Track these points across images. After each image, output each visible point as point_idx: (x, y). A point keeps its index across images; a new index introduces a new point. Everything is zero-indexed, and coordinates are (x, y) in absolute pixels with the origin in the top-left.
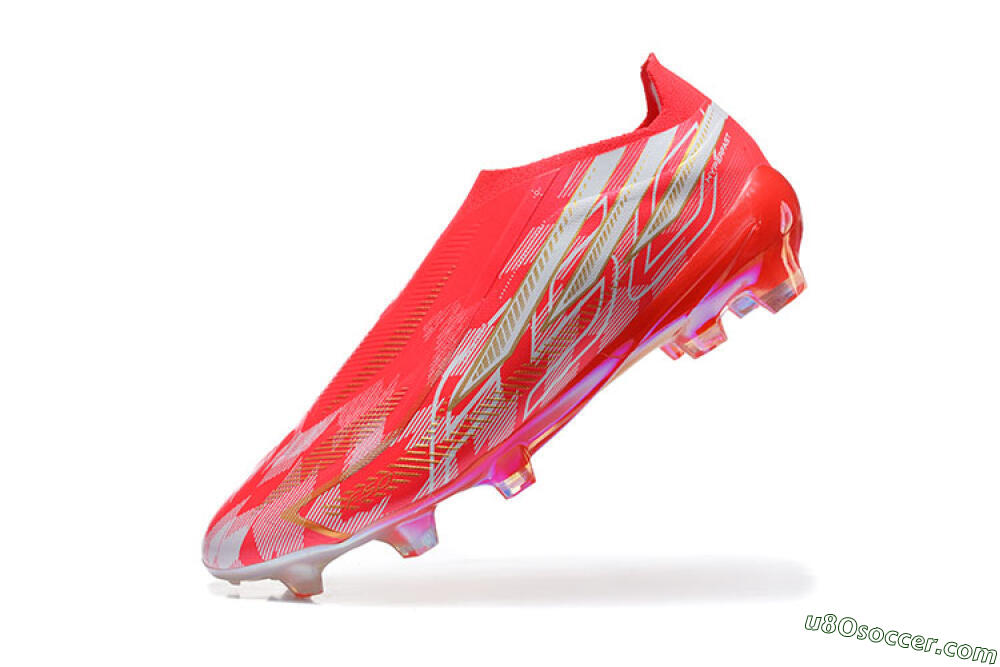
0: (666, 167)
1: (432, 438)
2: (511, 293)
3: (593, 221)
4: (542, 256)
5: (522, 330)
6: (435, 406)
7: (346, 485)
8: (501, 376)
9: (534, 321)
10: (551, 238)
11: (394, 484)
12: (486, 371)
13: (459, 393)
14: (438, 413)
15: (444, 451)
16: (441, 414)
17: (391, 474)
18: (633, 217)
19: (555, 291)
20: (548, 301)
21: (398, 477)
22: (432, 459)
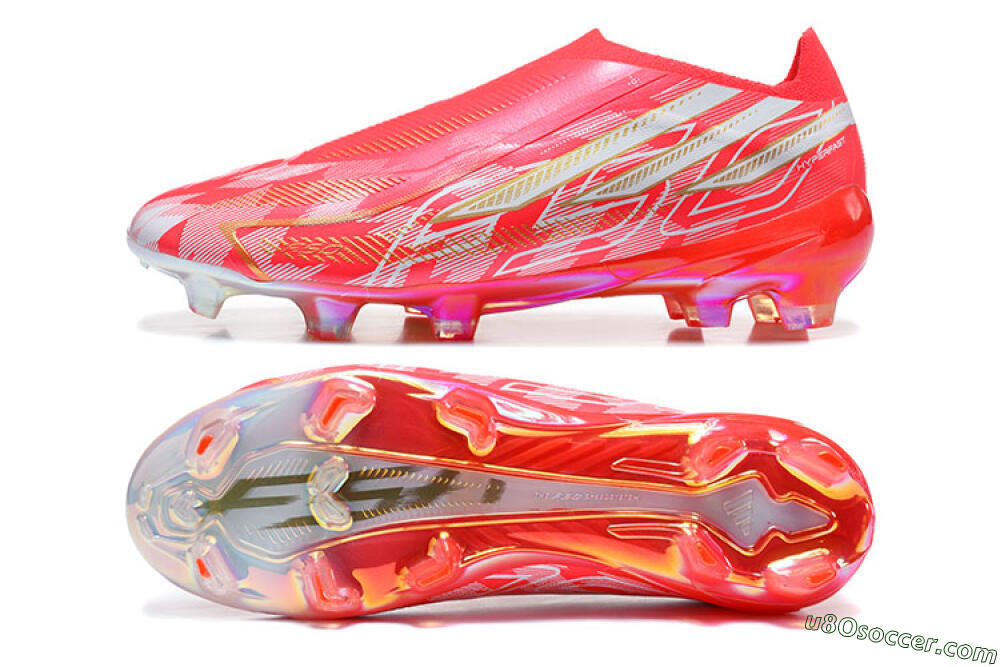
0: (768, 132)
1: (400, 237)
2: (554, 156)
3: (668, 139)
4: (603, 140)
5: (542, 194)
6: (419, 212)
7: (295, 231)
8: (498, 222)
9: (559, 193)
10: (621, 131)
11: (338, 257)
12: (487, 209)
14: (418, 219)
15: (403, 256)
16: (421, 221)
17: (341, 246)
18: (708, 158)
19: (595, 178)
20: (583, 183)
21: (345, 253)
22: (387, 256)
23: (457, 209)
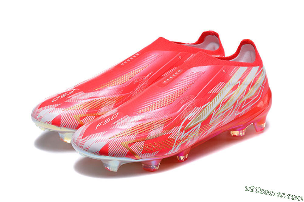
0: (255, 78)
1: (177, 137)
2: (210, 100)
3: (235, 87)
4: (221, 92)
5: (210, 113)
6: (181, 127)
7: (147, 142)
8: (201, 125)
9: (214, 112)
10: (225, 87)
11: (162, 148)
12: (198, 122)
13: (188, 126)
14: (181, 130)
15: (179, 143)
16: (182, 130)
17: (162, 144)
18: (245, 90)
19: (222, 105)
20: (219, 107)
21: (163, 146)
22: (175, 144)
23: (190, 124)
